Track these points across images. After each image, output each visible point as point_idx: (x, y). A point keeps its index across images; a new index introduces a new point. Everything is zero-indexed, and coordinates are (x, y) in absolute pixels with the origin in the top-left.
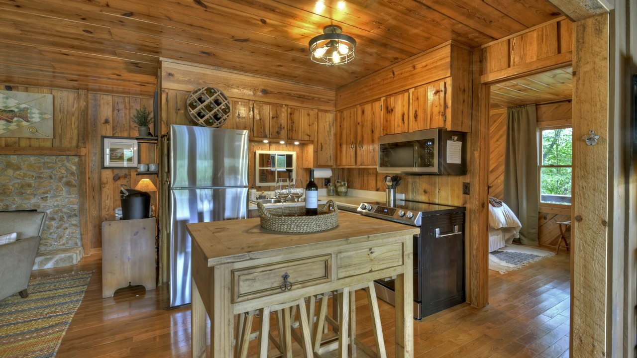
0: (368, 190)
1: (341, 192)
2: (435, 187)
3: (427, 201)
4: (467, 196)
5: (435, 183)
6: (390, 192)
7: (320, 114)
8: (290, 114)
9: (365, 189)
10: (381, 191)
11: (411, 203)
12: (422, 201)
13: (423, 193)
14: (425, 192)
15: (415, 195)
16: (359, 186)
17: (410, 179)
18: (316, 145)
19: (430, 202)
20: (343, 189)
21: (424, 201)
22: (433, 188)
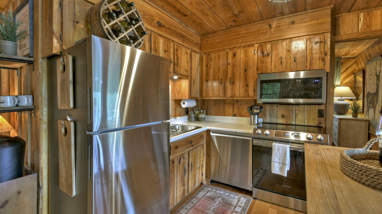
0: (224, 115)
1: (201, 118)
2: (292, 113)
3: (285, 122)
4: (322, 119)
5: (292, 110)
6: (254, 117)
7: (193, 53)
8: (176, 50)
9: (221, 115)
10: (237, 116)
11: (268, 125)
12: (280, 123)
13: (281, 117)
14: (283, 116)
15: (272, 118)
16: (214, 113)
17: (268, 107)
18: (190, 80)
19: (288, 123)
20: (203, 116)
21: (282, 123)
22: (291, 114)
